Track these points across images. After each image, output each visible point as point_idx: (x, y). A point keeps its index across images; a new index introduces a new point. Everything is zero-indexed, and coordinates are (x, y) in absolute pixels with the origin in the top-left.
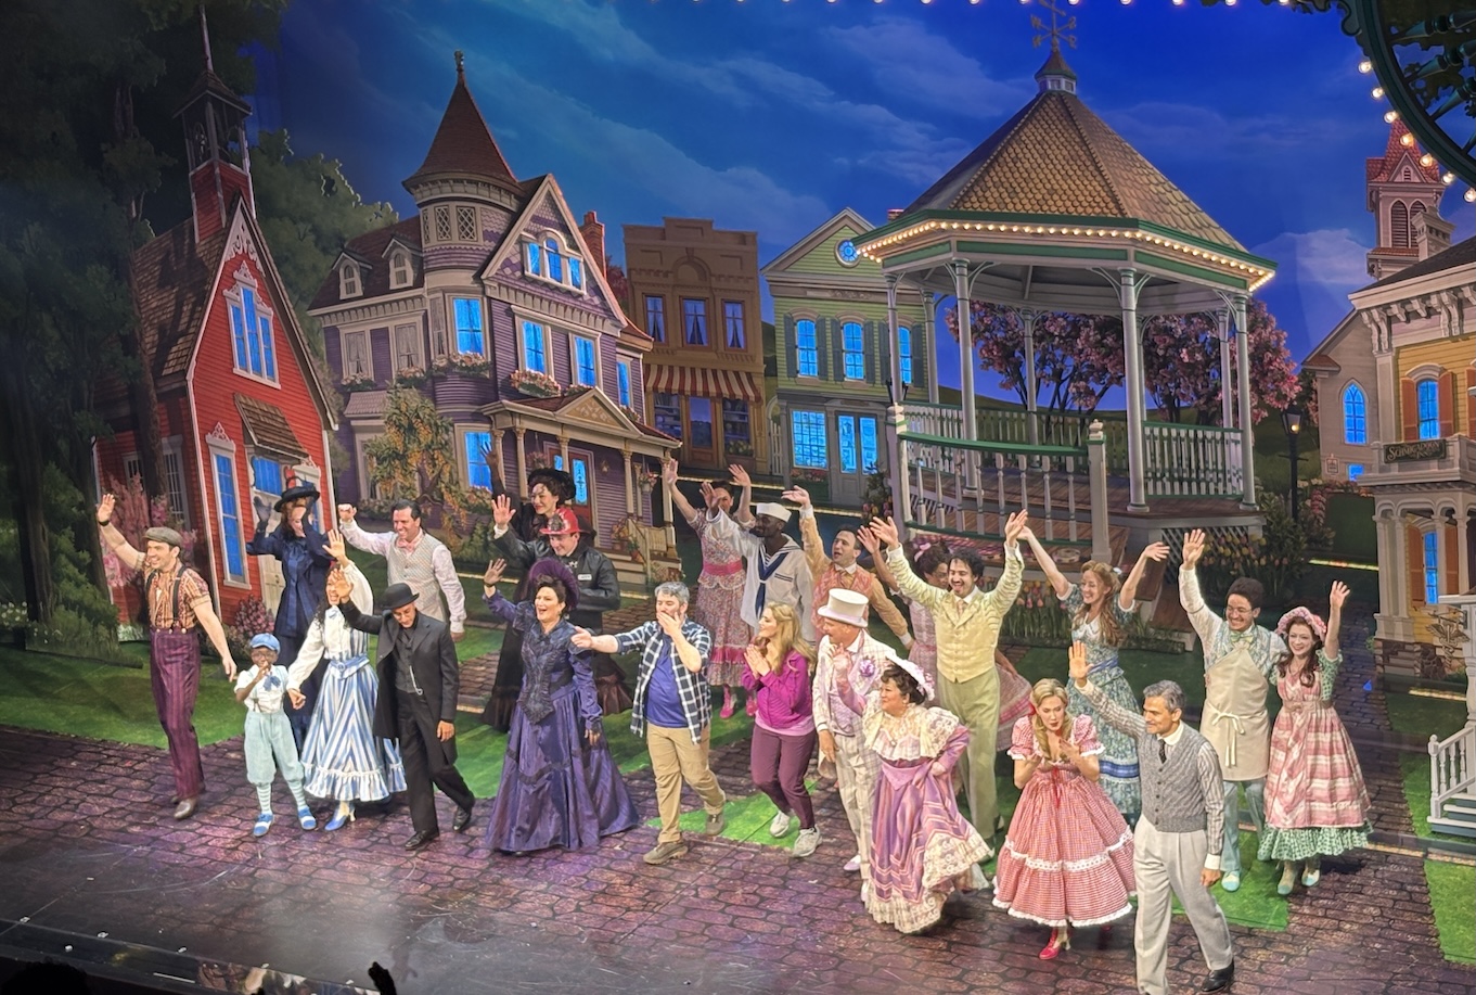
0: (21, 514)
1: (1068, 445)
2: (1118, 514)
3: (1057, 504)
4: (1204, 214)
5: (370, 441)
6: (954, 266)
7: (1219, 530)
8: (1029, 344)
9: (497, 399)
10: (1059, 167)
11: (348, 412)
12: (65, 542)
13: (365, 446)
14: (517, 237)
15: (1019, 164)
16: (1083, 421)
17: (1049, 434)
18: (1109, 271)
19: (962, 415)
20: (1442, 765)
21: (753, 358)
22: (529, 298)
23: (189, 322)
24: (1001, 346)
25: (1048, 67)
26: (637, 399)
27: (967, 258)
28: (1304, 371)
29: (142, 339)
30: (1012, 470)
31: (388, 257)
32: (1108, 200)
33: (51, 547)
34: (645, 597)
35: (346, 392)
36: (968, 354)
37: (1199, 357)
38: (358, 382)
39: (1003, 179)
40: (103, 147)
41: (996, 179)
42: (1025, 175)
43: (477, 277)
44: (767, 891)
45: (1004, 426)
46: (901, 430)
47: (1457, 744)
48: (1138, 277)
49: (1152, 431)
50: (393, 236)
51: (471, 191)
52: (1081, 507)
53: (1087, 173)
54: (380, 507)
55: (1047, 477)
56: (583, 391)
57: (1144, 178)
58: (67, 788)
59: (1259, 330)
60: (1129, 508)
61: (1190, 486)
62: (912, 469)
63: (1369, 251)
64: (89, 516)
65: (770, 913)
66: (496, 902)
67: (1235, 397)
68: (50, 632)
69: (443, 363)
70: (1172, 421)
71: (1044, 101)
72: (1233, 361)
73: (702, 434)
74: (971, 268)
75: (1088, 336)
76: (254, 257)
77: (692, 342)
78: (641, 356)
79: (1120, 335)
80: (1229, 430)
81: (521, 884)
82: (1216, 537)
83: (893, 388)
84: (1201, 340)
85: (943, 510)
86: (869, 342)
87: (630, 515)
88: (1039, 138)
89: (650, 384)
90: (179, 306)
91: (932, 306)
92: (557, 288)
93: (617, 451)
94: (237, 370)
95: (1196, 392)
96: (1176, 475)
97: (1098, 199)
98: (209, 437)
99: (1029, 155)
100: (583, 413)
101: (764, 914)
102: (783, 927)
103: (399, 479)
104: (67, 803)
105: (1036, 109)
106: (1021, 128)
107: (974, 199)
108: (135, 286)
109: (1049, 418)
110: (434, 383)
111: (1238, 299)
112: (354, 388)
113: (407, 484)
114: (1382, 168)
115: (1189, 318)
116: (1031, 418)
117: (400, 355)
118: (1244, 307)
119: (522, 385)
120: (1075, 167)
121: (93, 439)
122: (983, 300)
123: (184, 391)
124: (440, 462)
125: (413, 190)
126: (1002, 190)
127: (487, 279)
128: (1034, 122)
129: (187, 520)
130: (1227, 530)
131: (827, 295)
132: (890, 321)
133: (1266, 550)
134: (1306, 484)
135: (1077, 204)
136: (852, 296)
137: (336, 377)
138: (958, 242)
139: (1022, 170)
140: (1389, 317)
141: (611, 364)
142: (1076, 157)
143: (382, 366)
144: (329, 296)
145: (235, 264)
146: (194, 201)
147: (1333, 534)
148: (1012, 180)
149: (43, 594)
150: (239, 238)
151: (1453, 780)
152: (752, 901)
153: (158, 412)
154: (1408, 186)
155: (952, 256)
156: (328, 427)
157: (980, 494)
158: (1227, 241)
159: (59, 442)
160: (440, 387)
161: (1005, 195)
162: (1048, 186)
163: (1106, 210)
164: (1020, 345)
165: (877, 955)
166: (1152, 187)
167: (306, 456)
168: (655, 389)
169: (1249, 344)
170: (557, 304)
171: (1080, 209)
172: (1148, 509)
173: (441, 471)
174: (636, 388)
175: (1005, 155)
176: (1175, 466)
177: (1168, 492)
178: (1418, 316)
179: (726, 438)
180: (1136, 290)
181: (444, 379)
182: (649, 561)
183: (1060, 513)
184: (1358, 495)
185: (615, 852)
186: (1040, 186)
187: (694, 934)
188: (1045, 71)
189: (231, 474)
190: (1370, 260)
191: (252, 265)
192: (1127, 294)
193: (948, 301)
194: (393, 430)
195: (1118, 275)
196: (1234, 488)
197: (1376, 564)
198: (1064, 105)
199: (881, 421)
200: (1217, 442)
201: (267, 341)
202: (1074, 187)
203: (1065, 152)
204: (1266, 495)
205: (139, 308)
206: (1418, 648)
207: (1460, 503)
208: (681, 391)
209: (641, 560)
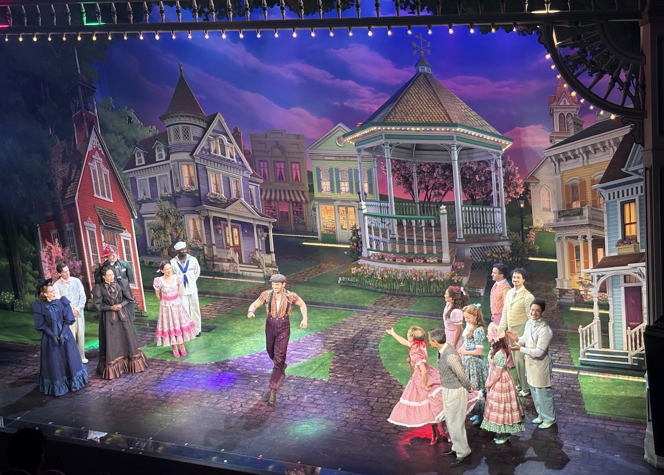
0: (10, 256)
1: (431, 215)
2: (452, 243)
3: (428, 239)
4: (484, 121)
5: (150, 223)
6: (384, 145)
7: (493, 247)
8: (415, 175)
9: (201, 204)
10: (425, 103)
11: (141, 211)
12: (28, 267)
13: (148, 225)
14: (207, 138)
15: (409, 103)
16: (437, 206)
17: (424, 211)
18: (447, 145)
19: (389, 205)
20: (584, 337)
21: (304, 185)
22: (213, 163)
23: (75, 177)
24: (404, 177)
25: (419, 62)
26: (258, 203)
27: (390, 141)
28: (525, 183)
29: (56, 184)
30: (410, 225)
31: (155, 148)
32: (445, 116)
33: (23, 269)
34: (264, 282)
35: (140, 203)
36: (390, 180)
37: (483, 178)
38: (145, 199)
39: (403, 109)
40: (37, 106)
41: (400, 109)
42: (412, 107)
43: (191, 155)
44: (317, 396)
45: (406, 209)
46: (365, 211)
47: (590, 329)
48: (458, 147)
49: (465, 209)
50: (156, 140)
51: (188, 120)
52: (438, 240)
53: (436, 105)
54: (156, 250)
55: (424, 228)
56: (236, 200)
57: (459, 106)
58: (33, 366)
59: (507, 167)
60: (457, 240)
61: (481, 230)
62: (370, 227)
63: (550, 133)
64: (38, 256)
65: (318, 405)
66: (208, 405)
67: (498, 194)
68: (24, 303)
69: (178, 190)
70: (473, 205)
71: (418, 76)
72: (497, 180)
73: (284, 217)
74: (391, 146)
75: (438, 171)
76: (100, 149)
77: (279, 179)
78: (259, 185)
79: (451, 171)
80: (496, 207)
81: (218, 397)
82: (491, 250)
83: (361, 195)
84: (484, 171)
85: (382, 243)
86: (350, 177)
87: (256, 249)
88: (417, 92)
89: (263, 197)
90: (71, 170)
91: (376, 161)
92: (224, 159)
93: (251, 224)
94: (96, 195)
95: (482, 192)
96: (475, 226)
97: (441, 116)
98: (85, 222)
99: (413, 99)
100: (236, 209)
101: (316, 405)
102: (324, 410)
103: (163, 238)
104: (34, 371)
105: (415, 80)
106: (409, 88)
107: (391, 117)
108: (52, 163)
109: (423, 205)
110: (175, 199)
111: (498, 154)
112: (143, 201)
113: (166, 240)
114: (555, 100)
115: (479, 163)
116: (417, 205)
117: (161, 188)
118: (501, 158)
119: (211, 198)
120: (432, 103)
121: (38, 225)
122: (395, 158)
123: (74, 204)
124: (179, 231)
125: (164, 120)
126: (402, 113)
127: (196, 156)
128: (415, 85)
129: (77, 257)
130: (496, 247)
131: (333, 158)
132: (359, 168)
133: (512, 255)
134: (527, 228)
135: (432, 118)
136: (343, 158)
137: (135, 197)
138: (385, 135)
139: (410, 105)
140: (559, 159)
141: (246, 188)
142: (432, 99)
143: (154, 192)
144: (131, 164)
145: (93, 152)
146: (75, 127)
147: (538, 248)
148: (406, 109)
149: (20, 288)
150: (93, 142)
151: (589, 343)
152: (311, 400)
153: (64, 213)
154: (565, 106)
155: (383, 141)
156: (133, 217)
157: (397, 236)
158: (493, 131)
159: (24, 227)
160: (178, 200)
161: (404, 115)
162: (421, 111)
163: (444, 120)
164: (411, 176)
165: (361, 420)
166: (463, 110)
167: (125, 229)
168: (265, 198)
169: (503, 172)
170: (224, 165)
171: (434, 120)
172: (464, 240)
173: (180, 234)
174: (257, 198)
175: (403, 99)
176: (475, 222)
177: (472, 233)
178: (571, 158)
179: (294, 218)
180: (457, 152)
181: (179, 197)
182: (265, 268)
183: (429, 243)
184: (548, 231)
185: (256, 383)
186: (418, 111)
187: (289, 414)
188: (418, 64)
189: (94, 237)
190: (551, 137)
191: (100, 152)
192: (454, 154)
193: (381, 160)
194: (160, 218)
195: (449, 146)
196: (498, 231)
197: (556, 258)
198: (426, 78)
199: (356, 208)
200: (491, 212)
201: (107, 183)
202: (431, 111)
203: (427, 97)
204: (511, 233)
205: (55, 172)
206: (573, 291)
207: (589, 233)
208: (275, 199)
209: (262, 267)
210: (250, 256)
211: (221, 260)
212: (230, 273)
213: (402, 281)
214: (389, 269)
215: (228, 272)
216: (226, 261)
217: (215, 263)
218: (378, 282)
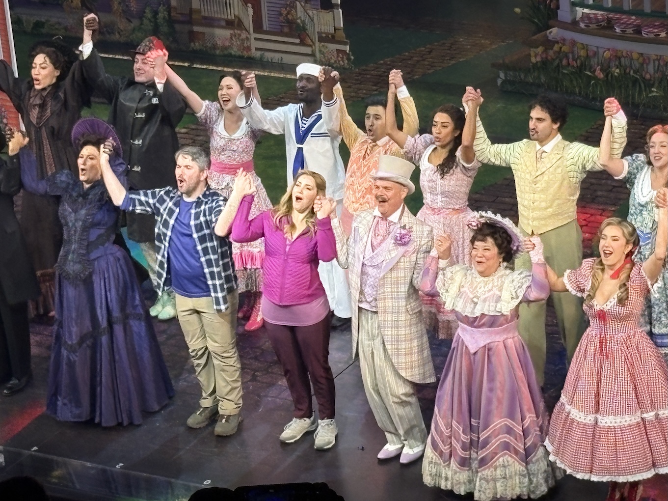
209: (309, 42)
210: (281, 14)
211: (210, 22)
212: (230, 55)
213: (656, 85)
214: (624, 54)
215: (226, 52)
216: (223, 23)
217: (196, 29)
218: (596, 84)
